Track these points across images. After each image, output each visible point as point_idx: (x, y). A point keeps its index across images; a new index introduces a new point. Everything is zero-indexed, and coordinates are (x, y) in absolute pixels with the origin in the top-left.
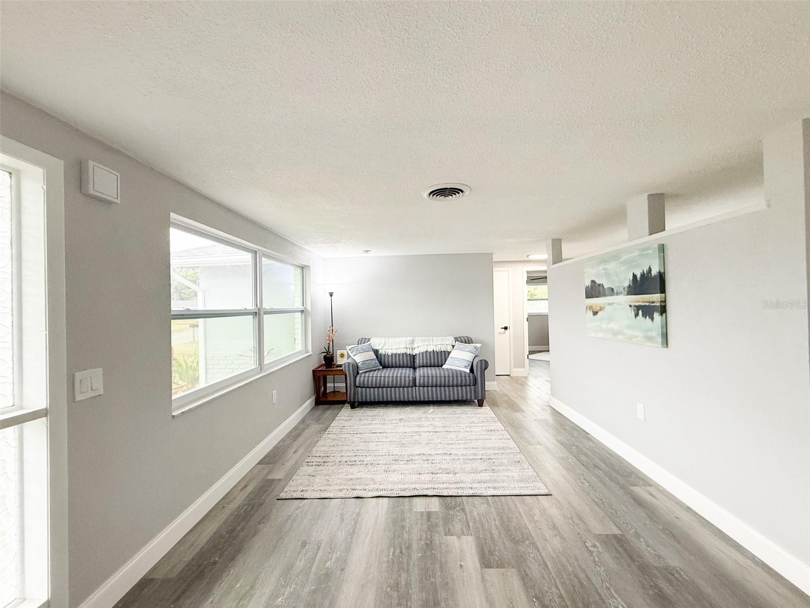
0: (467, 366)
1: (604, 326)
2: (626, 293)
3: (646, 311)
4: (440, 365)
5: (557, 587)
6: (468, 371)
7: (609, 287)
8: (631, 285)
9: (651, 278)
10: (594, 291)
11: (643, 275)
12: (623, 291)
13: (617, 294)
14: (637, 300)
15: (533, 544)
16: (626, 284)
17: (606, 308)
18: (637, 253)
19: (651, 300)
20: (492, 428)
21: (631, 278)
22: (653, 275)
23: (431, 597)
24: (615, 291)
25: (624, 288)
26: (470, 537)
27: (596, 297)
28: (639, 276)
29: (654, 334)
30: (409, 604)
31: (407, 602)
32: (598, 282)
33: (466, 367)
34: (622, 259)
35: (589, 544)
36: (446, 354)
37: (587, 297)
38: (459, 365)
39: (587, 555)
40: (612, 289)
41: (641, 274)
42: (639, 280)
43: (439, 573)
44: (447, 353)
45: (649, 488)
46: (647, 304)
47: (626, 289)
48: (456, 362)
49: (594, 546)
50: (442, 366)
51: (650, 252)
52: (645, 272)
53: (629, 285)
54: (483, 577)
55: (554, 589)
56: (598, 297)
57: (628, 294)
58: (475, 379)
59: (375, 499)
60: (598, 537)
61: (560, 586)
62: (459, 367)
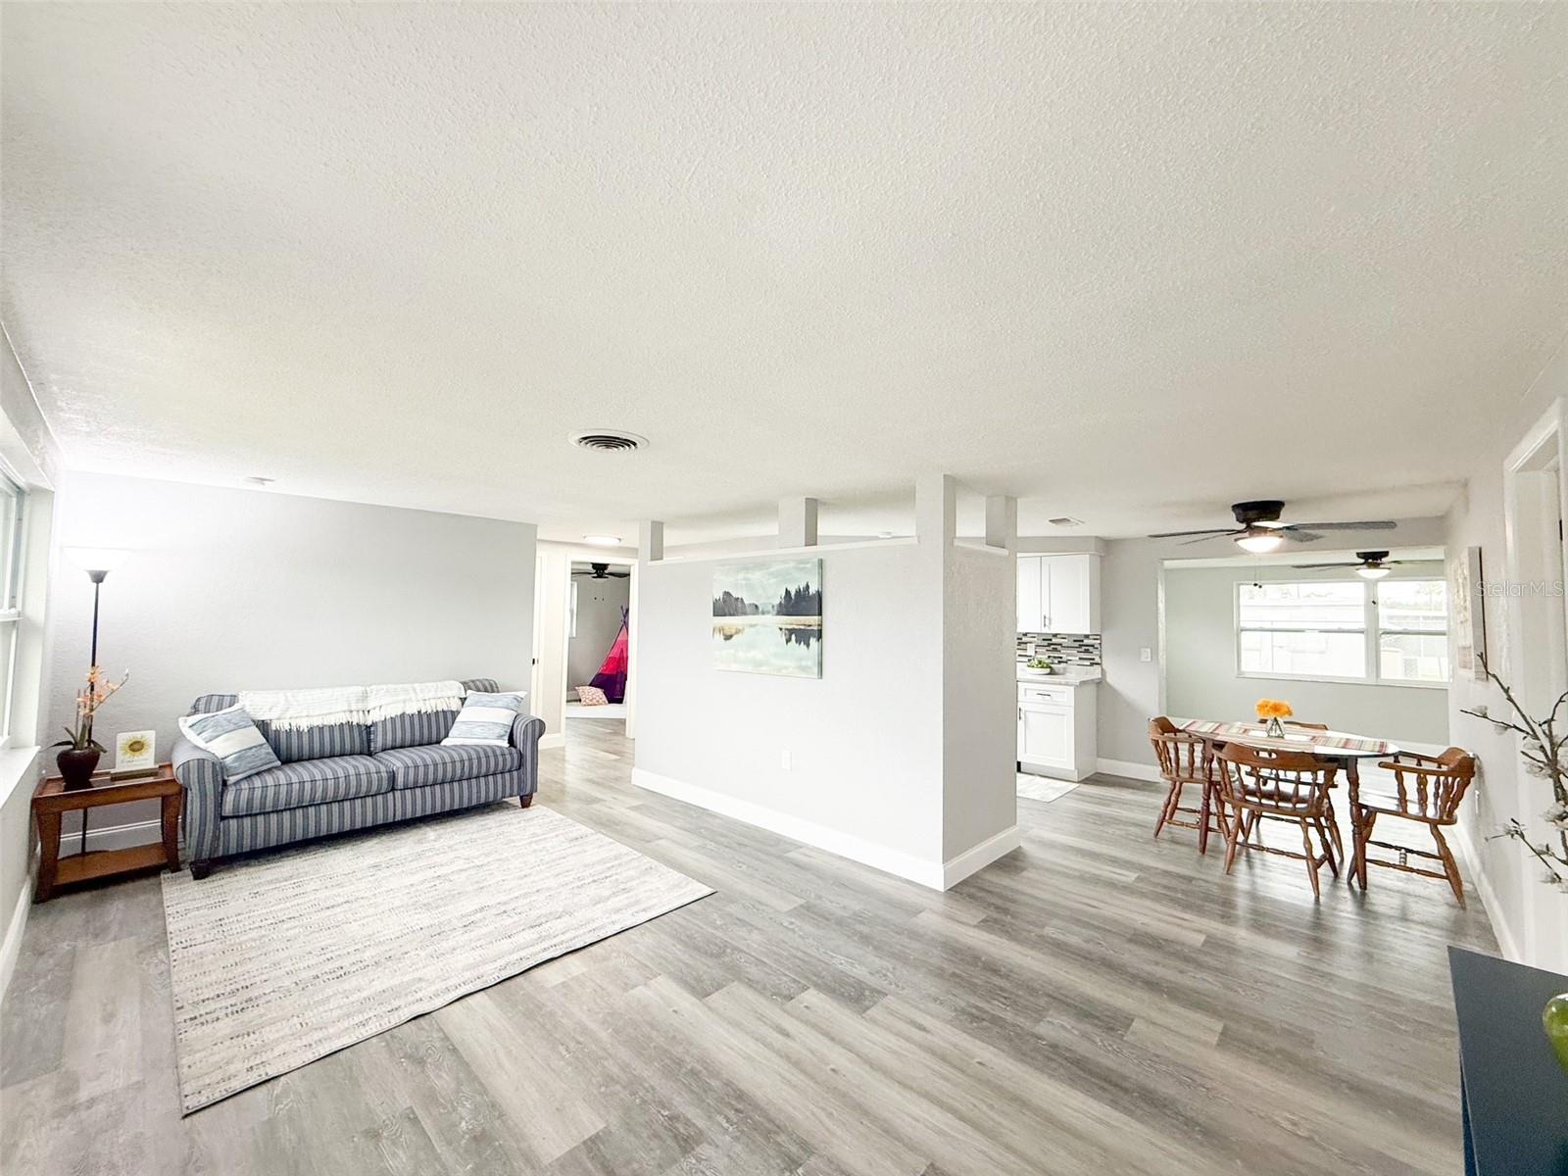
0: (502, 736)
1: (741, 654)
2: (775, 612)
3: (802, 636)
4: (434, 739)
5: (786, 975)
6: (505, 744)
7: (751, 603)
8: (783, 602)
9: (809, 596)
10: (727, 606)
11: (798, 592)
12: (771, 610)
13: (763, 613)
15: (735, 949)
16: (776, 601)
17: (746, 631)
18: (792, 564)
20: (575, 835)
21: (784, 594)
22: (811, 593)
23: (667, 1061)
24: (760, 609)
25: (773, 607)
26: (659, 977)
27: (731, 615)
28: (793, 594)
29: (809, 663)
30: (646, 1085)
31: (641, 1085)
32: (735, 595)
33: (500, 737)
34: (772, 570)
35: (786, 924)
36: (447, 719)
37: (716, 614)
38: (486, 735)
39: (790, 934)
40: (756, 606)
41: (796, 591)
42: (793, 597)
43: (654, 1034)
44: (449, 716)
45: (801, 850)
46: (802, 627)
47: (776, 608)
48: (478, 729)
49: (792, 923)
50: (438, 742)
51: (808, 566)
52: (801, 589)
53: (780, 603)
54: (709, 1008)
55: (785, 978)
56: (734, 615)
57: (778, 614)
58: (521, 756)
59: (457, 1003)
60: (789, 913)
61: (787, 973)
62: (485, 738)
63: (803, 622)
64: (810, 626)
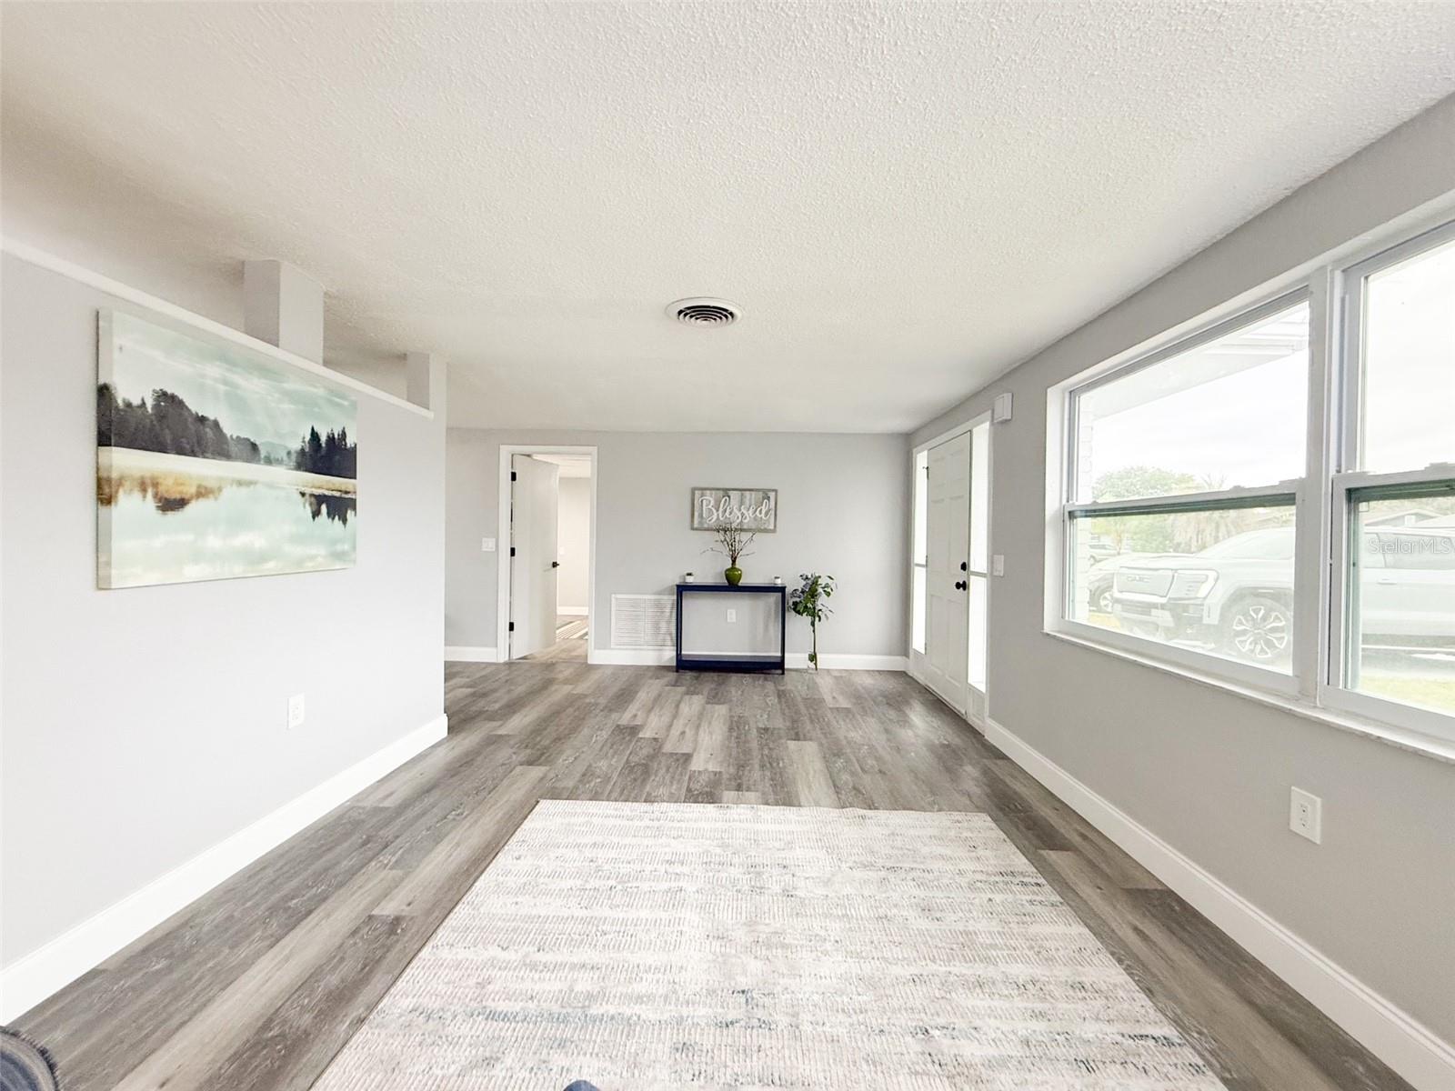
2: (293, 464)
7: (243, 436)
8: (307, 450)
9: (346, 449)
10: (171, 430)
11: (331, 439)
12: (285, 458)
13: (269, 461)
14: (317, 484)
16: (296, 445)
19: (343, 489)
21: (308, 437)
22: (348, 445)
24: (263, 453)
25: (289, 453)
27: (180, 453)
28: (323, 439)
40: (254, 447)
41: (329, 437)
42: (324, 445)
46: (338, 494)
47: (294, 457)
52: (336, 436)
53: (303, 450)
56: (193, 454)
57: (299, 467)
63: (337, 487)
64: (347, 493)
